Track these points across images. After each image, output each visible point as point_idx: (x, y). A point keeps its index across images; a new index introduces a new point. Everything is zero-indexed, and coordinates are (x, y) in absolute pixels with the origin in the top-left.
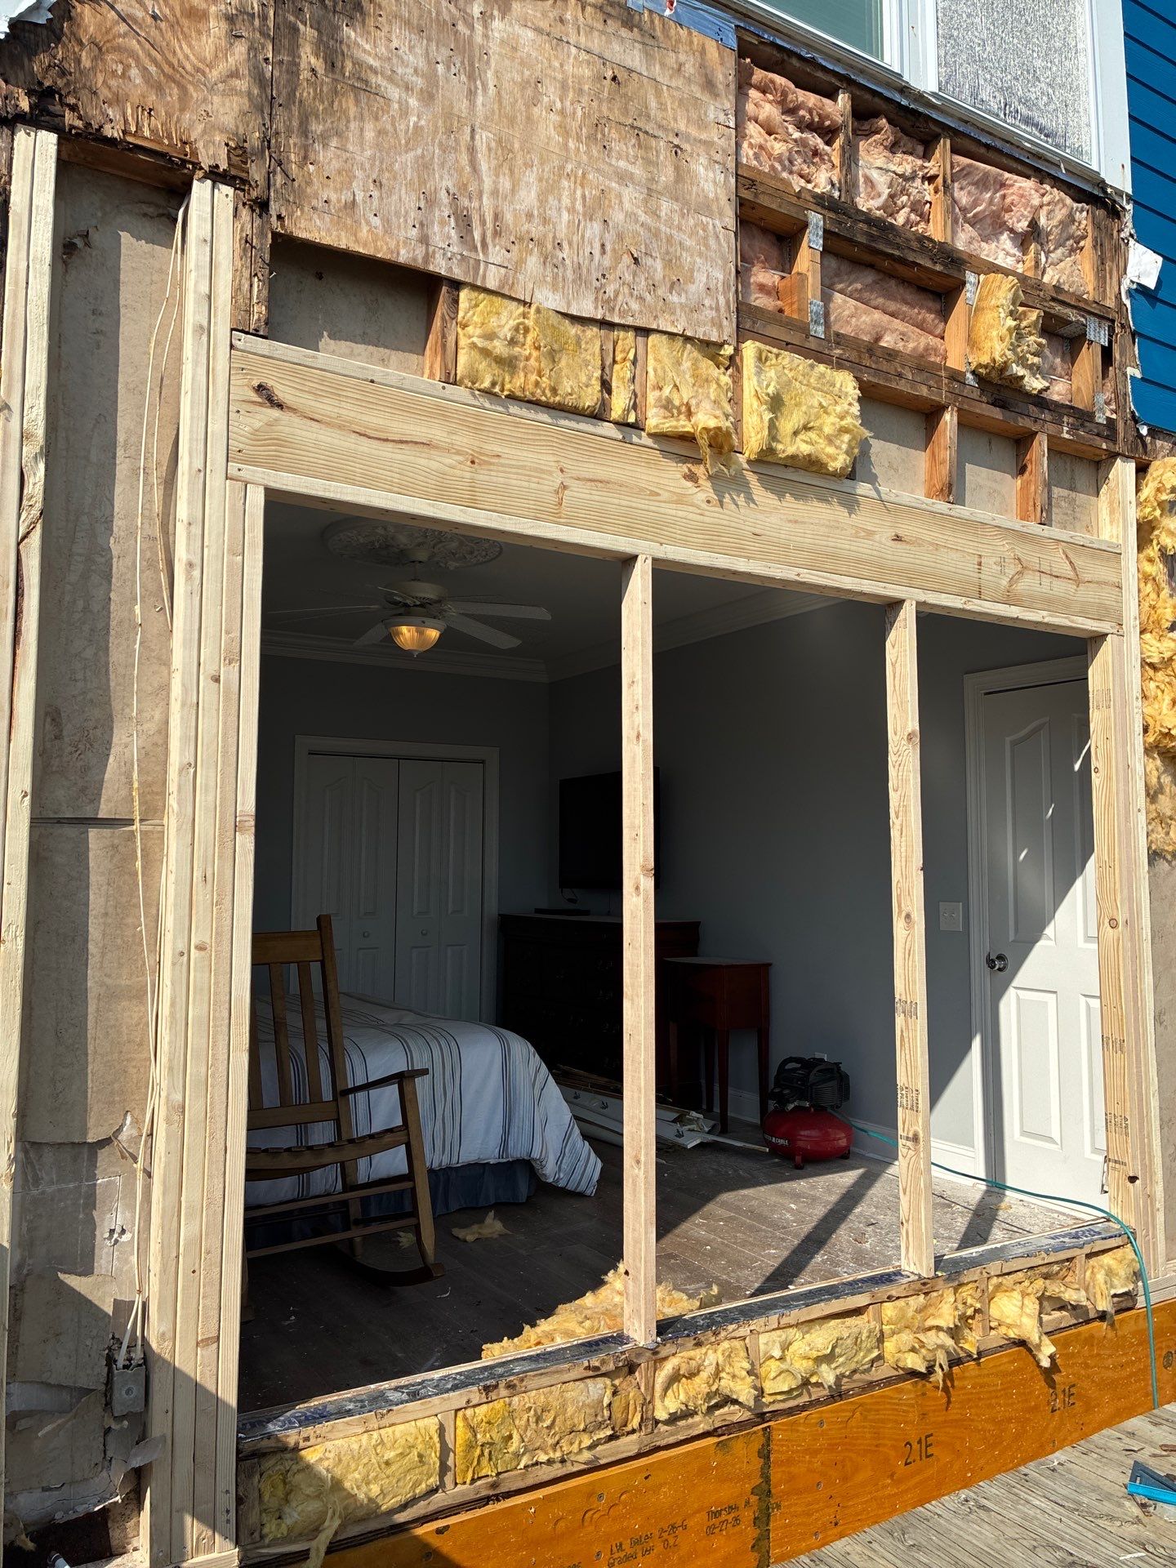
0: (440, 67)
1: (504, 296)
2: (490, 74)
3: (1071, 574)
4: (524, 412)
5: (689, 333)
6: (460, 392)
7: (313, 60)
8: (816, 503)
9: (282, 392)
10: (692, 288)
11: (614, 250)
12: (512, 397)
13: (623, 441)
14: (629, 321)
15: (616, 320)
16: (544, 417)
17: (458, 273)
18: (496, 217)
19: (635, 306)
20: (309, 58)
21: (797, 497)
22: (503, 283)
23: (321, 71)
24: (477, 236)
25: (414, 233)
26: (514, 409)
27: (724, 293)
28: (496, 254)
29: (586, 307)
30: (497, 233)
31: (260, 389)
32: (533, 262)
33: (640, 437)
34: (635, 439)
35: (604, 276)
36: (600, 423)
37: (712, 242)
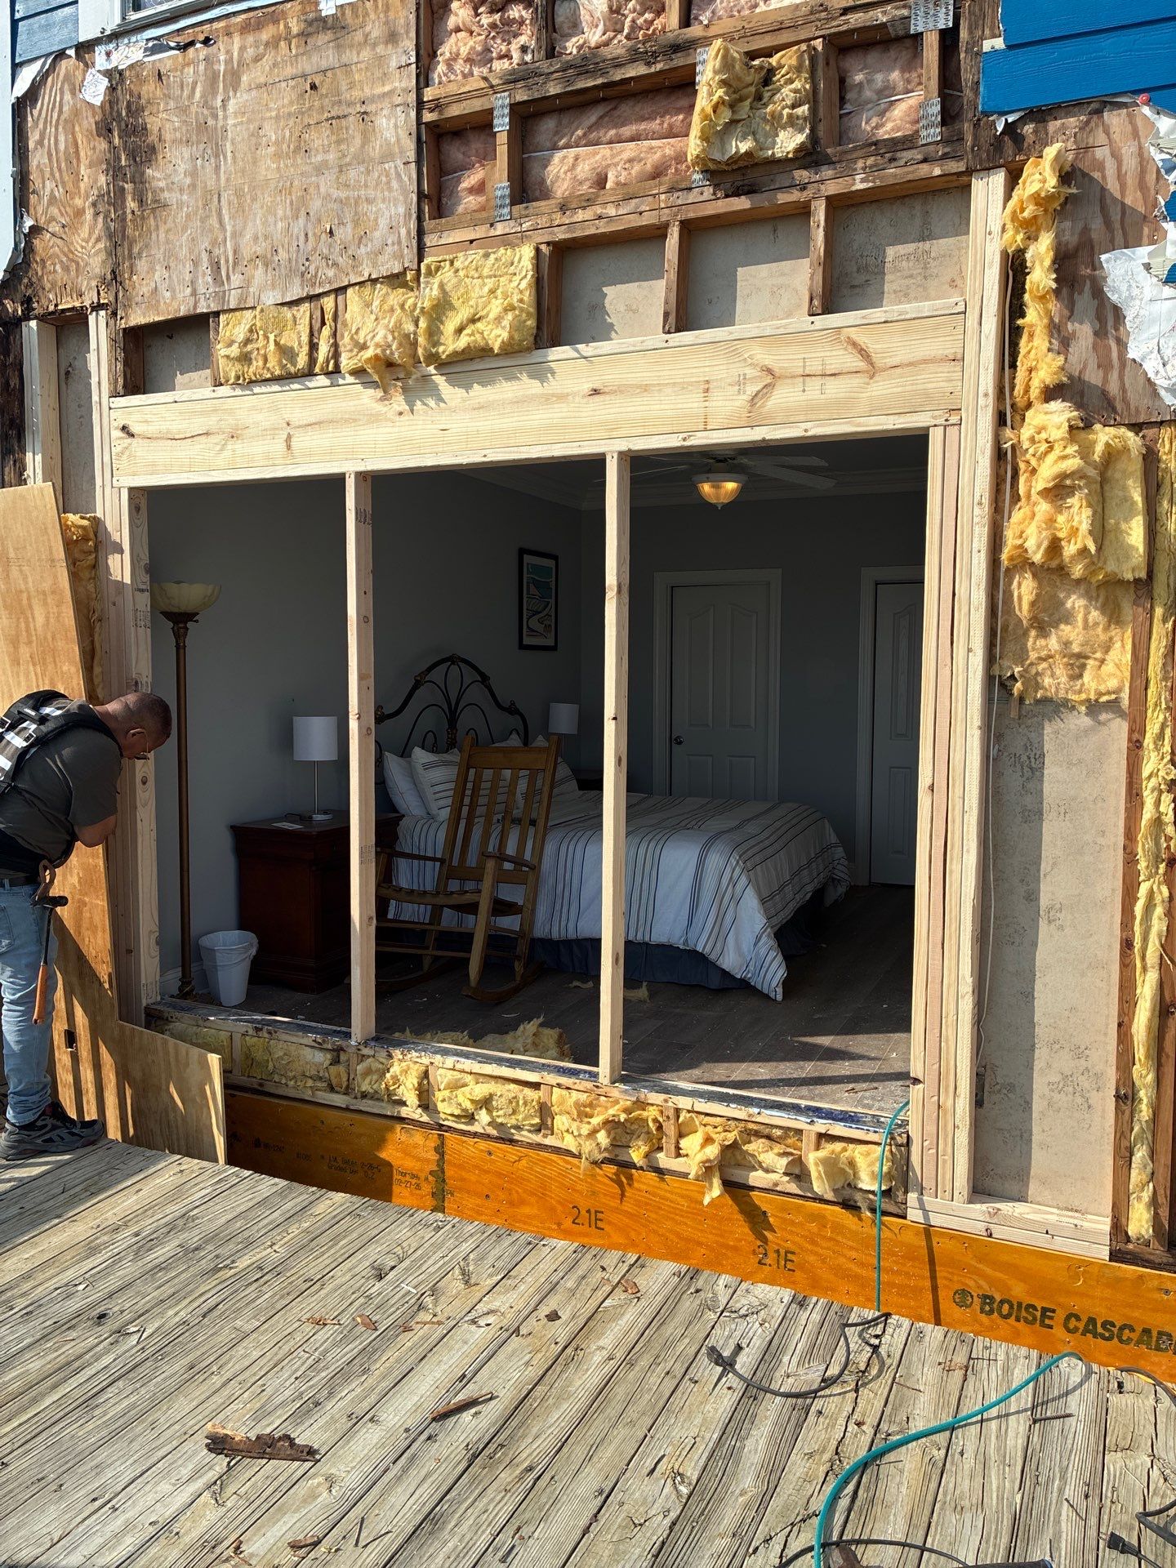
0: (199, 162)
1: (242, 309)
2: (228, 145)
3: (861, 365)
4: (264, 389)
5: (373, 277)
6: (224, 391)
7: (132, 205)
8: (504, 384)
9: (134, 429)
10: (377, 234)
11: (315, 234)
12: (251, 382)
13: (332, 385)
14: (327, 288)
15: (319, 291)
16: (276, 388)
17: (214, 307)
18: (235, 252)
19: (331, 273)
20: (131, 204)
21: (483, 384)
22: (240, 303)
23: (136, 210)
24: (224, 273)
25: (189, 291)
26: (257, 390)
27: (405, 224)
28: (236, 280)
29: (295, 292)
30: (235, 264)
31: (124, 428)
32: (259, 274)
33: (344, 378)
34: (341, 381)
35: (307, 260)
36: (314, 378)
37: (395, 184)
